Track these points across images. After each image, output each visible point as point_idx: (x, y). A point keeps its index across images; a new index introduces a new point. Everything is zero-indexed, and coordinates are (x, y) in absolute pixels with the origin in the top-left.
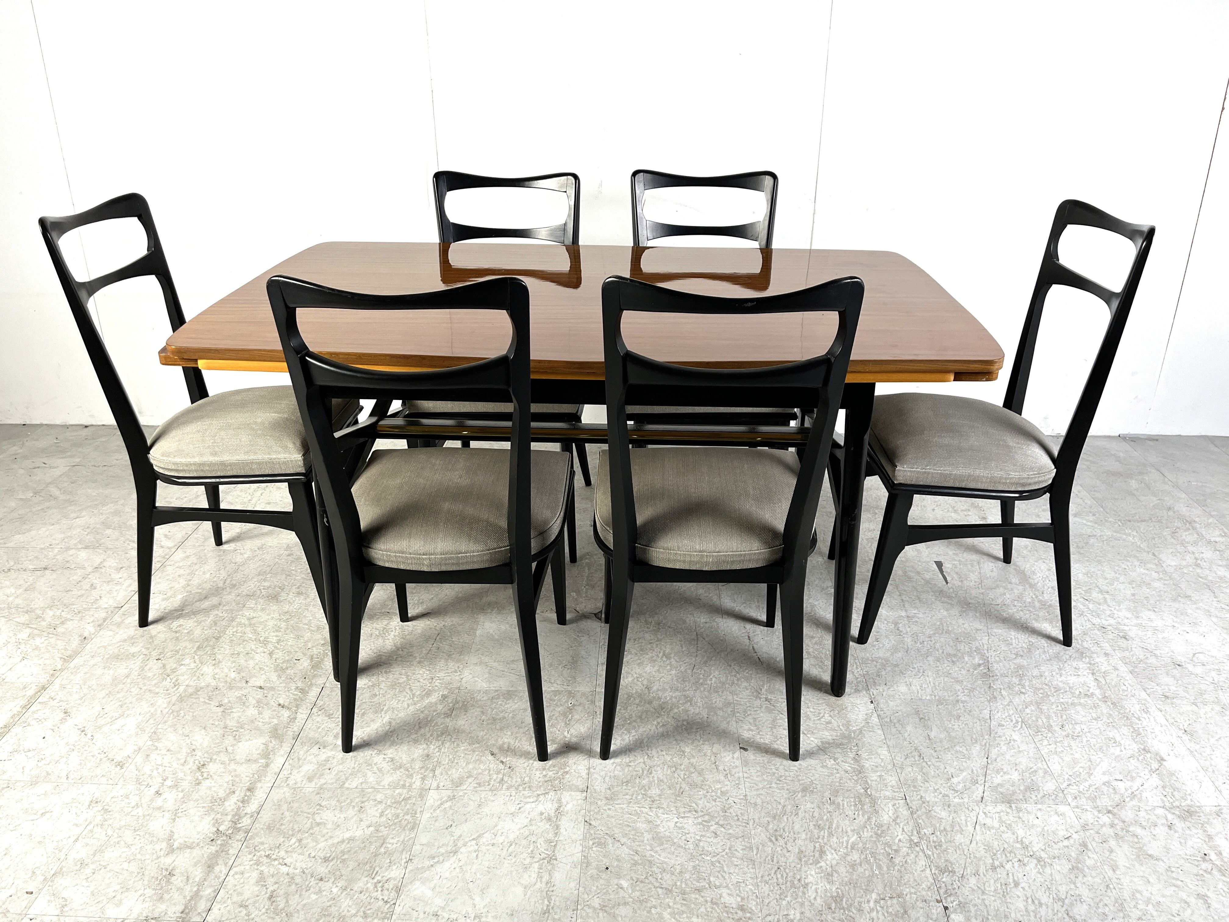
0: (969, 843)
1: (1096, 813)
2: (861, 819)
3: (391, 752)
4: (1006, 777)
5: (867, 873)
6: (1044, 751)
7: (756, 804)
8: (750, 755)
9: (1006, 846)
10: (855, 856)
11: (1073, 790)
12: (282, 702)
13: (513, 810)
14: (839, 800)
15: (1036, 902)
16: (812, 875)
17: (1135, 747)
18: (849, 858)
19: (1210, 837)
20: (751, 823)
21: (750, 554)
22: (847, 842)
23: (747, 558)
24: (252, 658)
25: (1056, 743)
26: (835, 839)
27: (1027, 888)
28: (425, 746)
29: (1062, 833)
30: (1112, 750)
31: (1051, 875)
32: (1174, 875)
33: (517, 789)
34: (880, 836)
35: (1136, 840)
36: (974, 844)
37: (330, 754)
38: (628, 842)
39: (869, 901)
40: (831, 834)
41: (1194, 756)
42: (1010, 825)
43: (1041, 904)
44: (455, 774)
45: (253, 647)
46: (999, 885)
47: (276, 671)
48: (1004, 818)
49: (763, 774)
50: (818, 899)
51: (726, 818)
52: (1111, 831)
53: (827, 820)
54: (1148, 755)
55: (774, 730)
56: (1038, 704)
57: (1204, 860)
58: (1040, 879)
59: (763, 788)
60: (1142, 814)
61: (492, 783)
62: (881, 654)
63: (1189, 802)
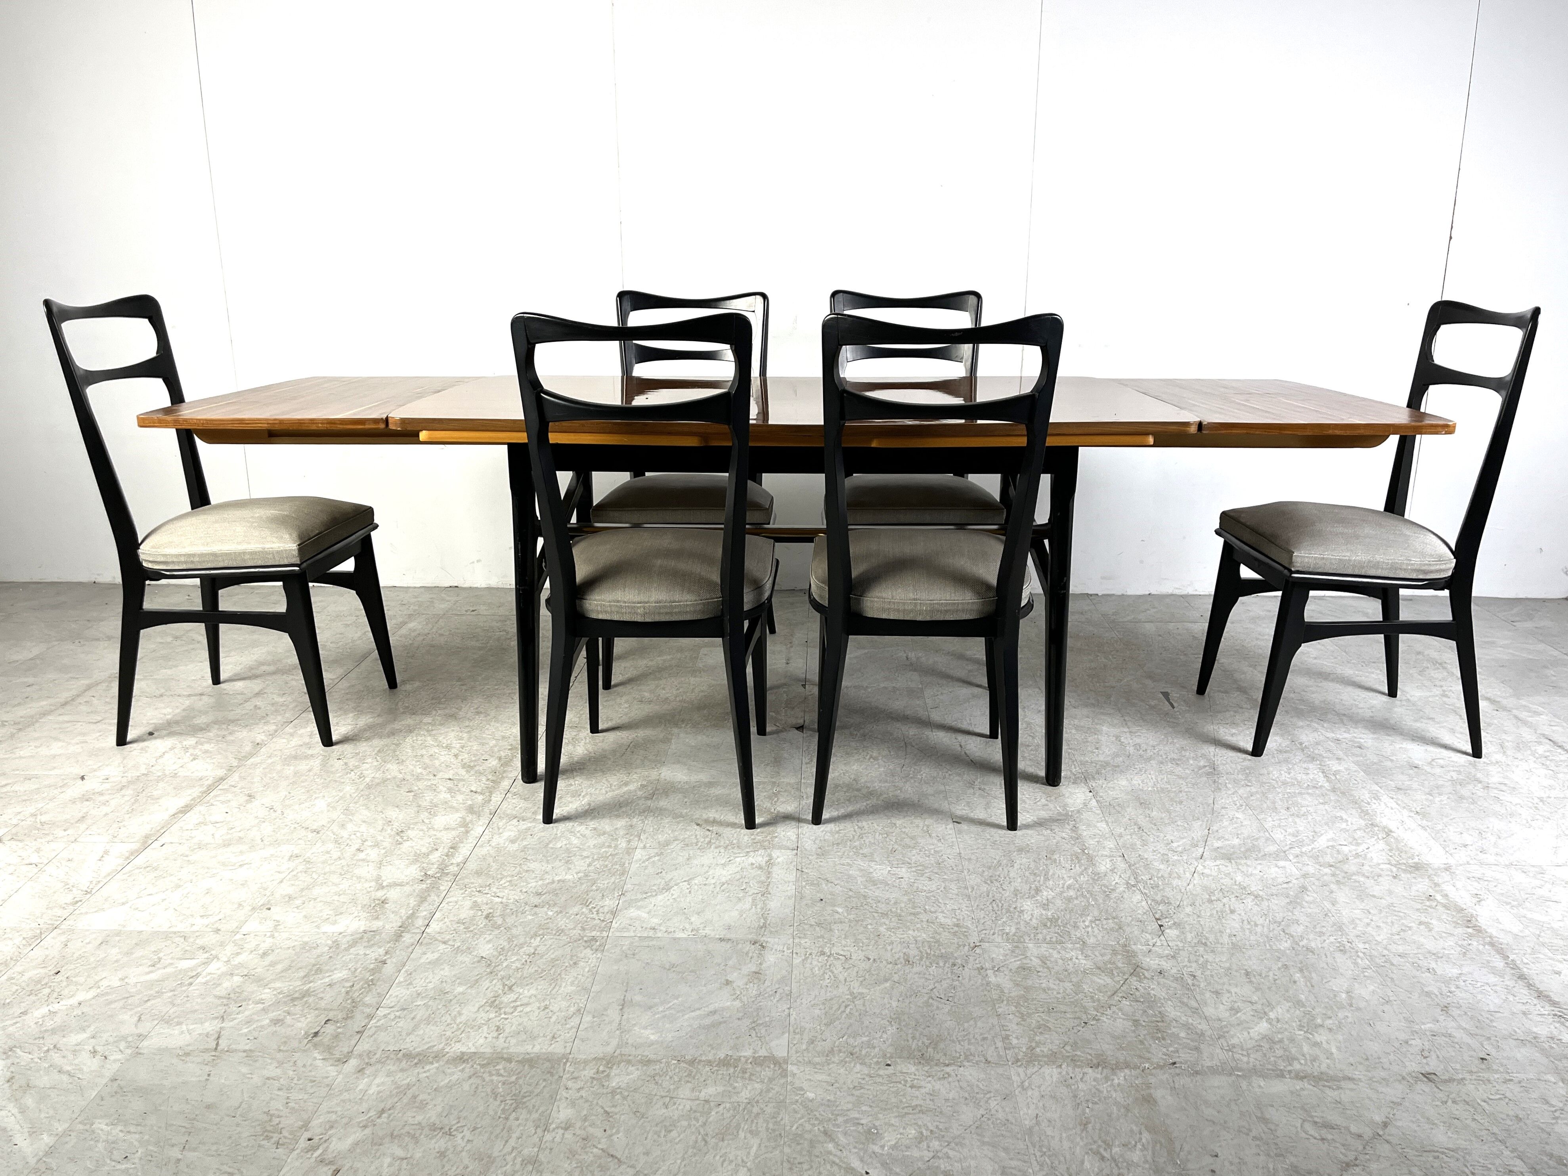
0: (1185, 885)
1: (1318, 867)
2: (1078, 869)
4: (1227, 842)
5: (1083, 904)
6: (1268, 825)
7: (970, 859)
8: (964, 826)
9: (1223, 887)
10: (1072, 893)
11: (1297, 851)
12: (474, 790)
14: (1056, 856)
15: (1252, 923)
16: (1027, 905)
17: (1362, 822)
18: (1065, 895)
19: (1437, 885)
20: (966, 872)
22: (1064, 884)
24: (437, 759)
25: (1280, 820)
26: (1051, 882)
27: (1243, 914)
29: (1280, 880)
30: (1338, 825)
31: (1268, 906)
32: (1397, 909)
33: (725, 848)
34: (1097, 880)
35: (1357, 884)
36: (1191, 886)
38: (842, 884)
39: (1084, 921)
40: (1047, 879)
41: (1426, 830)
42: (1229, 874)
43: (1256, 925)
46: (1215, 912)
48: (1223, 868)
49: (977, 839)
50: (1034, 920)
51: (940, 868)
52: (1333, 879)
53: (1043, 870)
54: (1376, 829)
55: (989, 810)
56: (1264, 793)
57: (1429, 900)
58: (1256, 908)
59: (977, 849)
60: (1366, 867)
61: (700, 844)
62: (1101, 758)
63: (1416, 861)
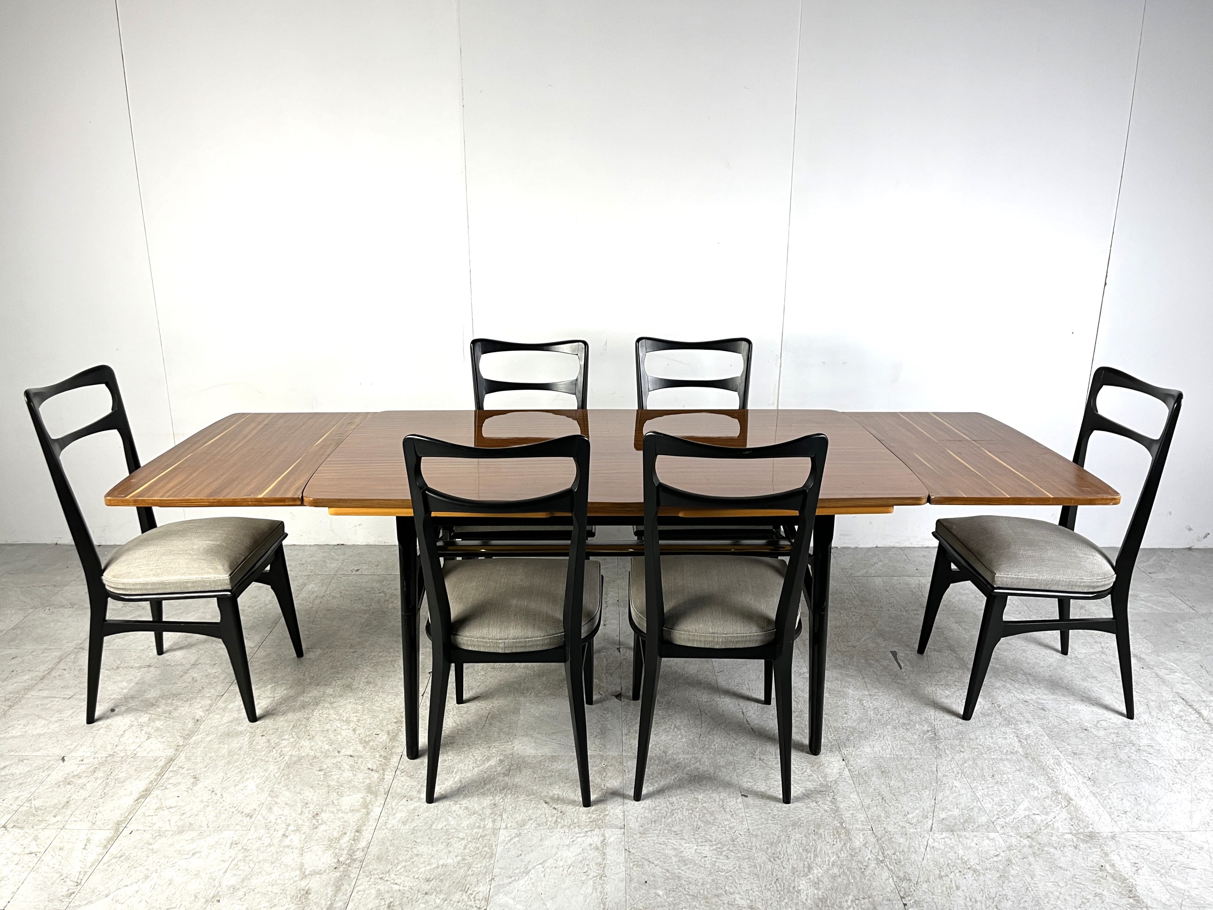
0: (921, 860)
1: (1019, 838)
2: (839, 845)
3: (465, 802)
4: (949, 813)
5: (845, 882)
6: (979, 794)
7: (757, 836)
8: (750, 800)
9: (950, 862)
10: (835, 870)
11: (1001, 821)
12: (370, 767)
13: (568, 843)
14: (821, 831)
15: (973, 900)
16: (803, 884)
17: (1050, 790)
18: (831, 872)
19: (1106, 855)
20: (754, 849)
21: (750, 636)
22: (829, 861)
23: (748, 638)
24: (340, 734)
25: (988, 788)
26: (819, 859)
27: (966, 890)
28: (491, 798)
29: (992, 853)
30: (1031, 793)
31: (984, 881)
32: (1078, 880)
33: (569, 827)
34: (854, 856)
35: (1049, 856)
36: (925, 861)
37: (416, 804)
38: (661, 864)
39: (847, 901)
40: (816, 856)
41: (1096, 797)
42: (953, 847)
43: (976, 902)
44: (519, 817)
45: (339, 725)
46: (945, 888)
47: (361, 743)
48: (948, 841)
49: (761, 814)
50: (809, 901)
51: (734, 846)
52: (1030, 851)
53: (813, 845)
54: (1060, 796)
55: (768, 782)
56: (974, 760)
57: (1101, 870)
58: (976, 884)
59: (762, 824)
60: (1054, 838)
61: (549, 823)
62: (849, 724)
63: (1090, 829)
